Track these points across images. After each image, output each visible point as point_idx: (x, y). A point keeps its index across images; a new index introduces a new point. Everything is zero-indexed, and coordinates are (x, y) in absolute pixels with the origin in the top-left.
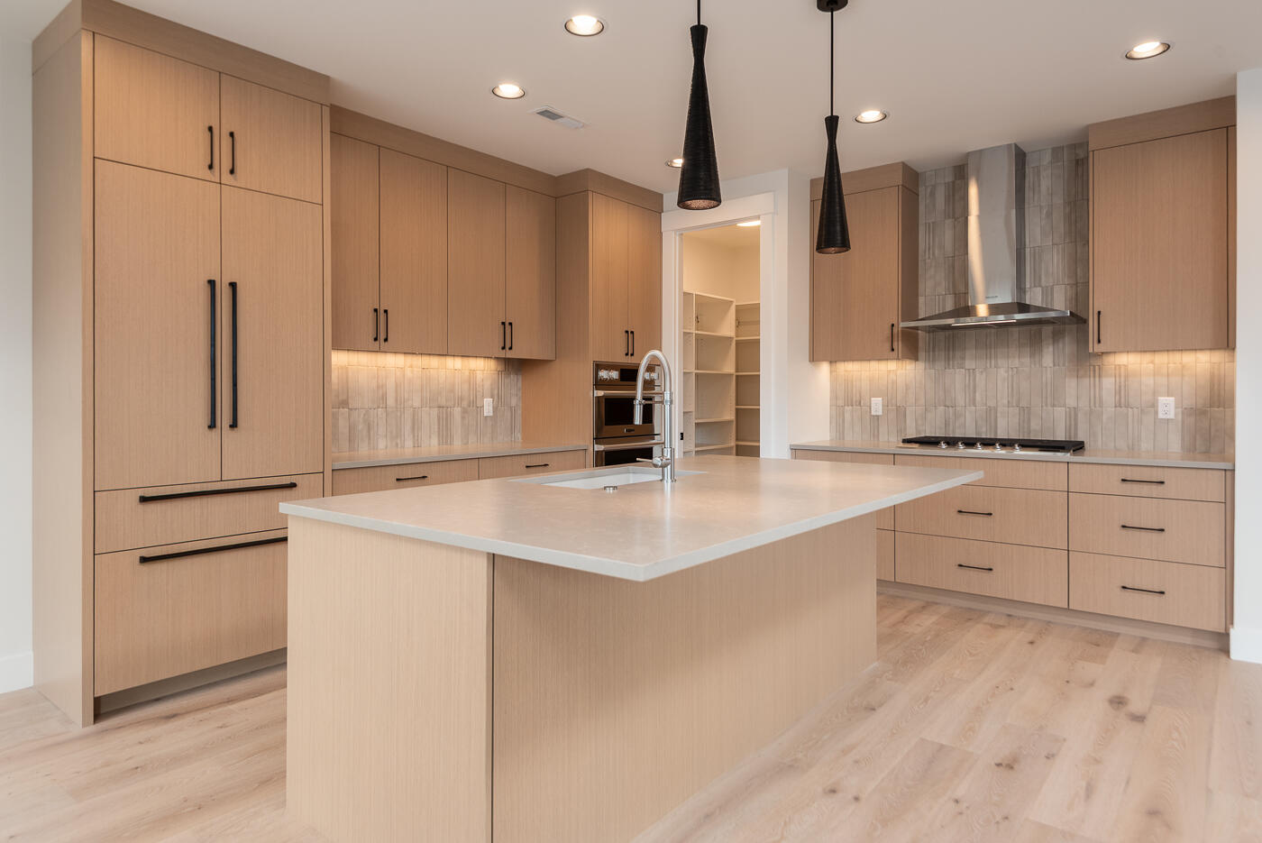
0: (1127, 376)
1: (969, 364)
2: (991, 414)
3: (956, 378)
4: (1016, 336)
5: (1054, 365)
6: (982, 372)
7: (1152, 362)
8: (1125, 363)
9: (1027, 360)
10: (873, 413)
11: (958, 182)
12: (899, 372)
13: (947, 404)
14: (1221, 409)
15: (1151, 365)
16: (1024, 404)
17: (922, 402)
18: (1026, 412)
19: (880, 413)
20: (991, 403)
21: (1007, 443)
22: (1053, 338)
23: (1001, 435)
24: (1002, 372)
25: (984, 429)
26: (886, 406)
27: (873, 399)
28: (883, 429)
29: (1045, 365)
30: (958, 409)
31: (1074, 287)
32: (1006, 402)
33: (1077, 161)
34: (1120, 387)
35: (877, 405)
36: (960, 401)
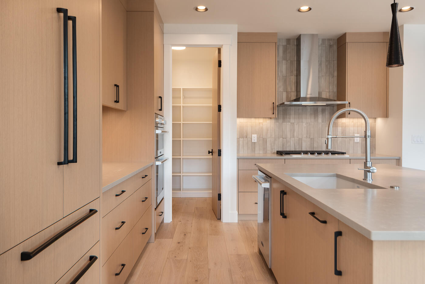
0: (345, 127)
1: (292, 121)
2: (300, 140)
3: (287, 126)
4: (309, 110)
5: (322, 122)
6: (297, 124)
7: (353, 122)
8: (345, 122)
9: (313, 120)
10: (253, 141)
11: (288, 45)
12: (264, 123)
13: (283, 137)
14: (372, 138)
15: (353, 123)
16: (312, 137)
17: (274, 136)
18: (312, 140)
19: (256, 141)
20: (300, 137)
21: (306, 153)
22: (322, 112)
23: (304, 149)
24: (304, 124)
25: (297, 147)
26: (258, 138)
27: (253, 135)
28: (257, 148)
29: (319, 122)
30: (287, 139)
31: (329, 93)
32: (305, 136)
33: (330, 45)
34: (343, 130)
35: (255, 138)
36: (289, 136)
